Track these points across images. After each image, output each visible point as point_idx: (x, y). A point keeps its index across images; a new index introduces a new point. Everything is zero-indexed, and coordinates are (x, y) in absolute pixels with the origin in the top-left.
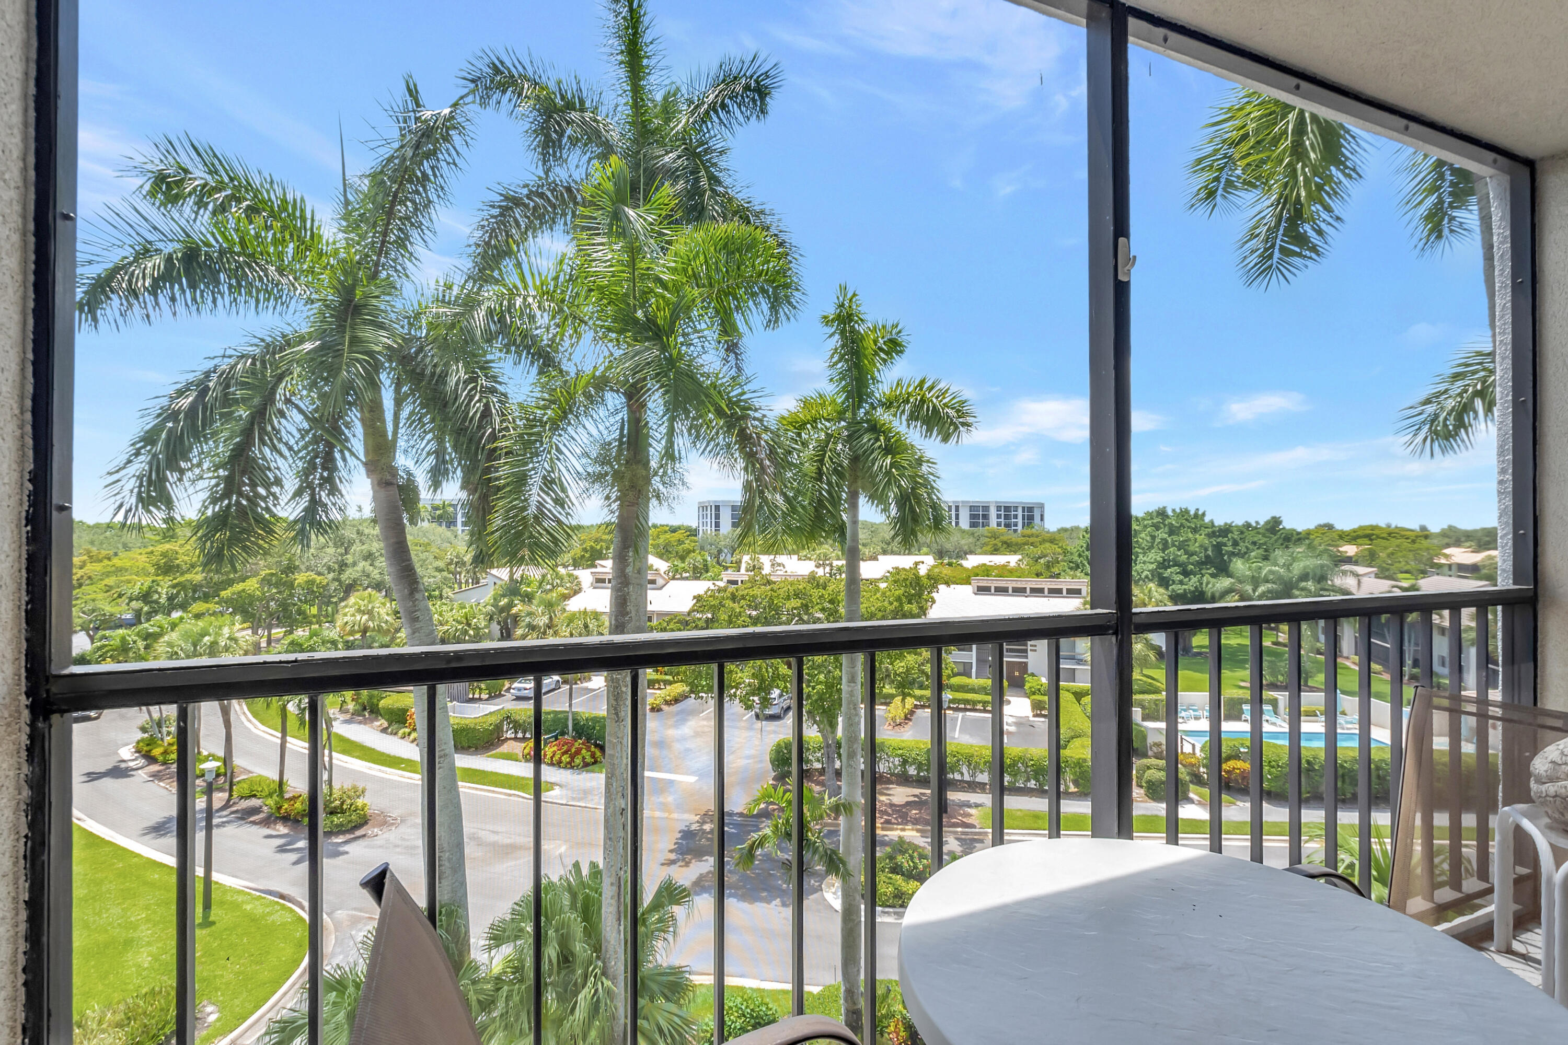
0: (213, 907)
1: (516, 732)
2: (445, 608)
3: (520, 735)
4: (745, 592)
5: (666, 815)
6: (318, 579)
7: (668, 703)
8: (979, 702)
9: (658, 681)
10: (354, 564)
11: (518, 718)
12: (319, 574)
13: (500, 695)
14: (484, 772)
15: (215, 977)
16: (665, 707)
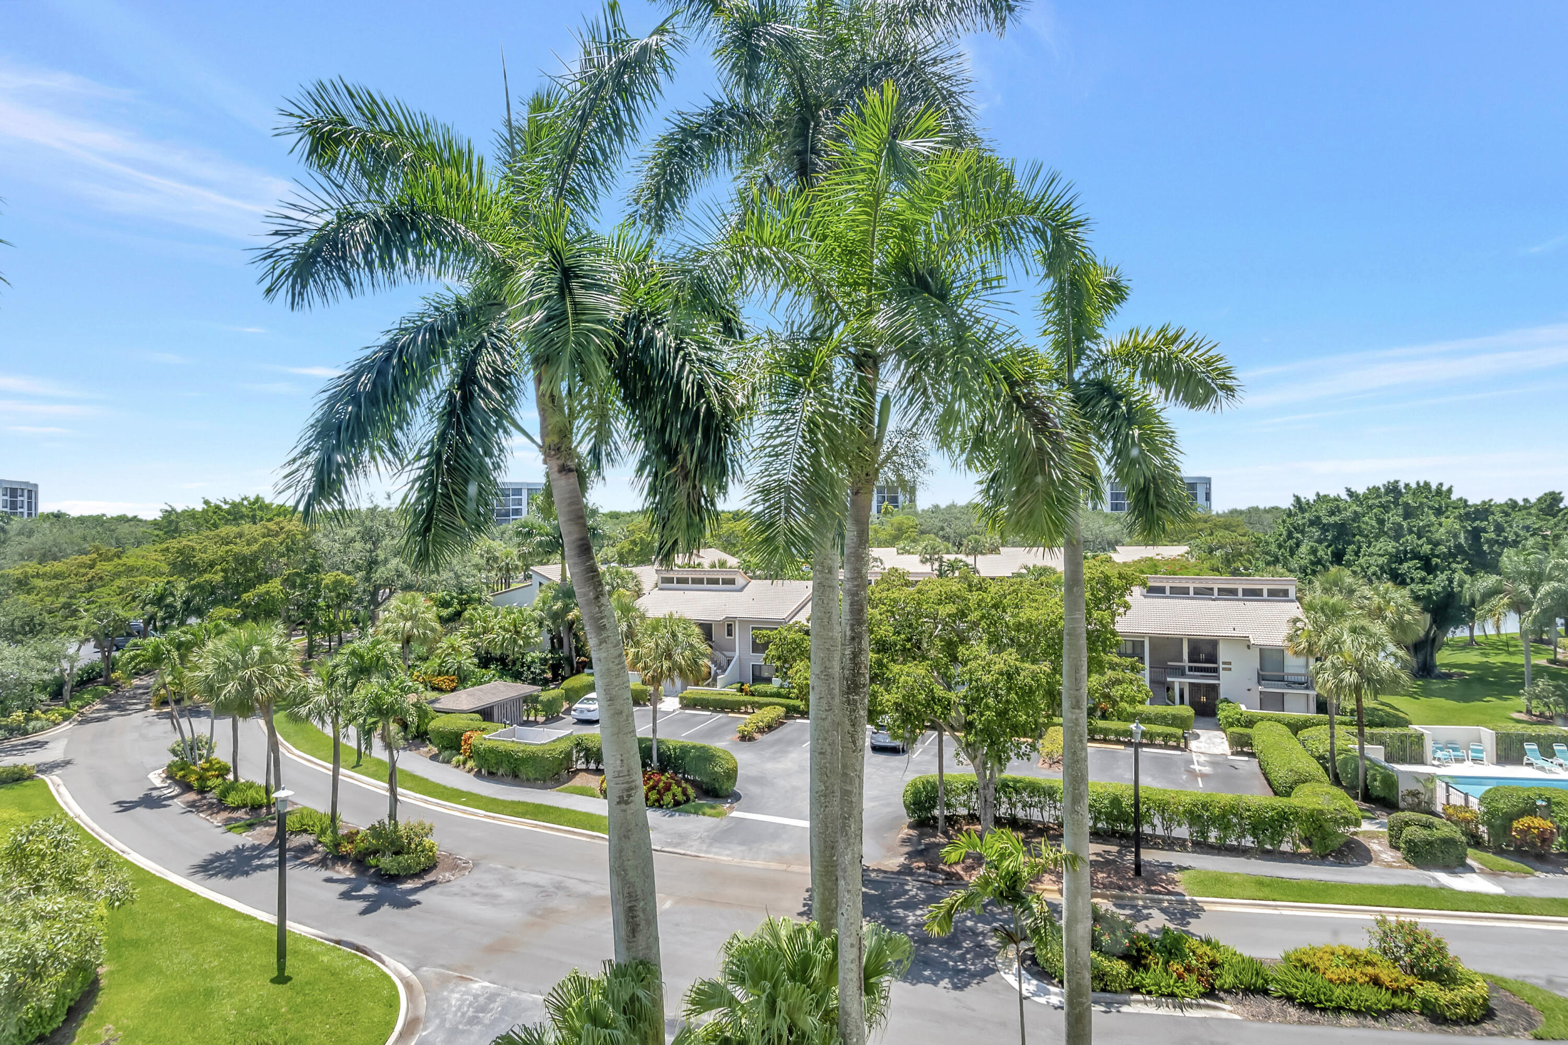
0: (288, 957)
1: (588, 762)
2: (489, 613)
3: (592, 766)
4: (884, 594)
5: (784, 867)
6: (347, 578)
7: (761, 731)
8: (1159, 735)
9: (745, 704)
10: (386, 561)
11: (591, 745)
12: (348, 573)
13: (559, 719)
14: (558, 809)
15: (307, 1037)
16: (757, 736)
